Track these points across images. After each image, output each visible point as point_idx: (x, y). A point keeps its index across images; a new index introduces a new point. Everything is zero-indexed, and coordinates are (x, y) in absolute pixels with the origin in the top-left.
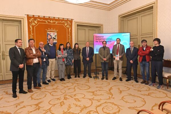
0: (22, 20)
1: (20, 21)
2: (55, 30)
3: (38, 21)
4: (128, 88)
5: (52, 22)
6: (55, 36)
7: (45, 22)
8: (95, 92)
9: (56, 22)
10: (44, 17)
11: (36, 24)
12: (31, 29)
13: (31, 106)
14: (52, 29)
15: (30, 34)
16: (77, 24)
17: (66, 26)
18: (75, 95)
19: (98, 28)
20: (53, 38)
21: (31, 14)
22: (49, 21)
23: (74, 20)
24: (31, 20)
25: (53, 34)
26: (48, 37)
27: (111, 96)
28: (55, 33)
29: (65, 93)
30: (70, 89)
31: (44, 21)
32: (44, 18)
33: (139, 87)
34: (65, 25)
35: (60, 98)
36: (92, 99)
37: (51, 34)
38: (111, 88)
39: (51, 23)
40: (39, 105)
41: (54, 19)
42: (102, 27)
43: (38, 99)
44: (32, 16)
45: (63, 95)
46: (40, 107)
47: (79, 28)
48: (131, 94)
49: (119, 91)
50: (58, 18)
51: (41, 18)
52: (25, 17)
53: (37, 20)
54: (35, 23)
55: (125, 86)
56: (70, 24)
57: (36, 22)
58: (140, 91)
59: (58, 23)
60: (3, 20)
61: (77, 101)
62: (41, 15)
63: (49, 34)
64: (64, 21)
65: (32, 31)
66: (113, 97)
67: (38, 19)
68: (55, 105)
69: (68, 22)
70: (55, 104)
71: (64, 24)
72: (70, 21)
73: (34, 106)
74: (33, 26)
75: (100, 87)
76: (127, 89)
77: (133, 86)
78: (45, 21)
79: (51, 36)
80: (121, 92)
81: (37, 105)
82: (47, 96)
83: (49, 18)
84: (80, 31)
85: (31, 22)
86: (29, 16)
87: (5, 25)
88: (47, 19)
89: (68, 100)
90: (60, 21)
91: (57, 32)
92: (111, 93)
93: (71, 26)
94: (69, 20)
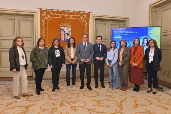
0: (35, 14)
1: (33, 16)
2: (69, 25)
3: (51, 16)
4: (150, 103)
5: (66, 15)
6: (69, 32)
7: (58, 16)
8: (101, 102)
9: (71, 16)
10: (58, 10)
11: (49, 19)
12: (43, 24)
13: (21, 107)
14: (66, 23)
15: (43, 29)
16: (95, 18)
17: (82, 20)
18: (74, 102)
19: (123, 23)
20: (67, 33)
21: (44, 7)
22: (63, 15)
23: (92, 13)
24: (44, 14)
25: (67, 29)
26: (61, 32)
27: (120, 109)
28: (69, 28)
29: (65, 98)
30: (74, 93)
31: (57, 14)
32: (58, 12)
33: (167, 103)
34: (80, 19)
35: (56, 103)
36: (92, 110)
37: (64, 29)
38: (126, 98)
39: (65, 17)
40: (29, 108)
41: (68, 12)
42: (127, 21)
43: (32, 101)
44: (45, 10)
45: (61, 100)
46: (29, 111)
47: (98, 22)
48: (150, 111)
49: (135, 105)
50: (73, 12)
51: (54, 12)
52: (38, 11)
53: (50, 14)
54: (47, 17)
55: (147, 99)
56: (87, 18)
57: (49, 16)
58: (167, 109)
59: (73, 17)
60: (18, 14)
61: (73, 109)
62: (55, 9)
63: (62, 30)
64: (80, 15)
65: (44, 26)
66: (121, 111)
67: (52, 13)
68: (46, 111)
69: (85, 15)
70: (46, 109)
71: (79, 17)
72: (87, 14)
73: (23, 108)
74: (46, 21)
75: (111, 97)
76: (148, 103)
77: (159, 100)
78: (59, 14)
79: (64, 31)
80: (136, 106)
81: (27, 107)
82: (44, 98)
83: (63, 12)
84: (99, 26)
85: (44, 16)
86: (42, 10)
87: (20, 20)
88: (60, 13)
89: (63, 106)
90: (76, 15)
91: (72, 27)
92: (122, 105)
93: (88, 20)
94: (85, 13)
